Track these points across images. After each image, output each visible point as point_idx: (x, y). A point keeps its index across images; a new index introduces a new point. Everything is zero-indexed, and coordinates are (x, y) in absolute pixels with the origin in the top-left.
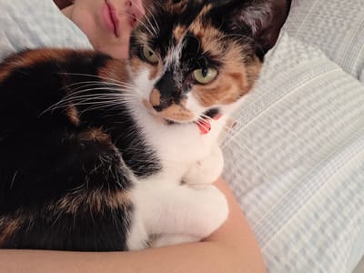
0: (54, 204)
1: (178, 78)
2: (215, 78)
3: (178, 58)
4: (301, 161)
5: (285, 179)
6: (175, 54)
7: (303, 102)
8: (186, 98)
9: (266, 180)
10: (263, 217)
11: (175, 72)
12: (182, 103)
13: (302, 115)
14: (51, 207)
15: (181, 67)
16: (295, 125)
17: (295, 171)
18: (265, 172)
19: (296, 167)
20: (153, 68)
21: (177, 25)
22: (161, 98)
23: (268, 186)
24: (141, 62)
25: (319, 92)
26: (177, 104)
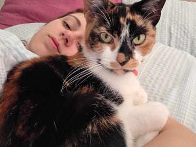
0: (85, 131)
1: (129, 44)
2: (145, 39)
3: (128, 32)
4: (174, 84)
5: (173, 94)
6: (125, 32)
7: (159, 59)
8: (135, 54)
9: (164, 98)
10: (174, 113)
11: (127, 41)
12: (134, 57)
13: (162, 65)
14: (84, 133)
15: (130, 37)
16: (162, 70)
17: (175, 89)
18: (161, 95)
19: (174, 87)
20: (110, 45)
21: (120, 16)
22: (125, 56)
23: (167, 100)
24: (102, 44)
25: (163, 54)
26: (132, 58)
